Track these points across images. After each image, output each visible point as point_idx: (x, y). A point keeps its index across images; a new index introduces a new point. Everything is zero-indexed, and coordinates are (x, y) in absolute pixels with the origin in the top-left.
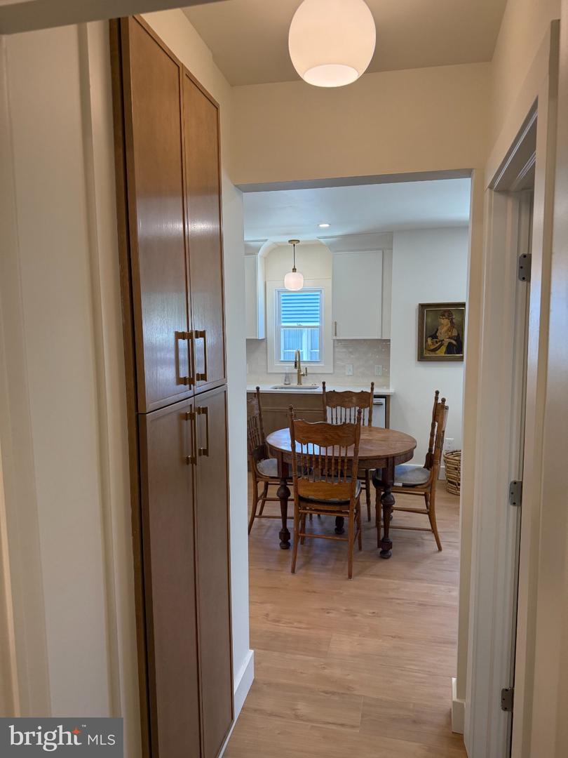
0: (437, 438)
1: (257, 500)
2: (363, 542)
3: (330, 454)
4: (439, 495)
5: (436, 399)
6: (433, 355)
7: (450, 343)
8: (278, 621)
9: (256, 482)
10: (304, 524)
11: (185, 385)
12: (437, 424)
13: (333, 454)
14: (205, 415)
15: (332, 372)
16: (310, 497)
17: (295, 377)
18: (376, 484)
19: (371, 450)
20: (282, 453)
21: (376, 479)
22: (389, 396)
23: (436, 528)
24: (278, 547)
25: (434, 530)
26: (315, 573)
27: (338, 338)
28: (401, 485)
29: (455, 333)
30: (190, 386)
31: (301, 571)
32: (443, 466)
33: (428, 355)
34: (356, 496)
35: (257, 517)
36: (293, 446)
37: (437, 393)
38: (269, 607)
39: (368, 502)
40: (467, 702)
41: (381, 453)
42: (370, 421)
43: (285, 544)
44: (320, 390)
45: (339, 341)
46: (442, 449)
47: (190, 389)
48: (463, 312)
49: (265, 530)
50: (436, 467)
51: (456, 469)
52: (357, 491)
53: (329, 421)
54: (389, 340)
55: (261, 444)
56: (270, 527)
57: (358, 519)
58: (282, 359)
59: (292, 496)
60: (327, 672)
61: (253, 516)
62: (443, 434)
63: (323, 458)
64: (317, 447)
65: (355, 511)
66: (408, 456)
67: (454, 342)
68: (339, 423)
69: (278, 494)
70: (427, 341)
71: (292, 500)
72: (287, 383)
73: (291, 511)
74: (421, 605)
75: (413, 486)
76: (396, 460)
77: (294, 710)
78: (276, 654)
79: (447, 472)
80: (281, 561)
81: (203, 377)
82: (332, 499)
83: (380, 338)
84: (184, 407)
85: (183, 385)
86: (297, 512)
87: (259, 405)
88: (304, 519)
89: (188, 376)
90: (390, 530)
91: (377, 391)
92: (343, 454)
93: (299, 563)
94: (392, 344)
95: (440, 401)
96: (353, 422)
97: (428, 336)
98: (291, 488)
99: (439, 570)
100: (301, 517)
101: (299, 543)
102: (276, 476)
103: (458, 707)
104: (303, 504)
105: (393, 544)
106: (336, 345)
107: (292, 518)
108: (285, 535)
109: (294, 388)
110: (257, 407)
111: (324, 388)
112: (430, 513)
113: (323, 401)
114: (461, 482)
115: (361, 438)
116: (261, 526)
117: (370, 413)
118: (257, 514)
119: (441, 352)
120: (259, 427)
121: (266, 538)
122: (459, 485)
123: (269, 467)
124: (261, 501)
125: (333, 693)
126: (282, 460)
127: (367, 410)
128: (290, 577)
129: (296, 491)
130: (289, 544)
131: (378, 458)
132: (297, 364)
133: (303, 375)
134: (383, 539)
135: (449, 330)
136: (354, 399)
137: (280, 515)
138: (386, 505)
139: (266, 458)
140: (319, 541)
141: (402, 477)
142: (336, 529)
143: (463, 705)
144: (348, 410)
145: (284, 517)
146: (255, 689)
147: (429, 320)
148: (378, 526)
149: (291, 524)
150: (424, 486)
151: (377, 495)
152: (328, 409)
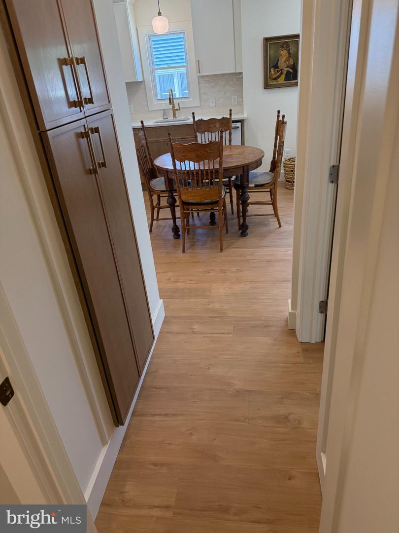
0: (279, 148)
1: (153, 209)
2: (229, 228)
3: (202, 168)
4: (280, 192)
5: (278, 117)
6: (275, 82)
7: (288, 72)
8: (177, 282)
9: (151, 196)
10: (188, 222)
11: (76, 107)
12: (278, 136)
13: (204, 168)
14: (98, 134)
15: (199, 105)
16: (190, 201)
17: (171, 112)
18: (237, 187)
19: (232, 162)
20: (167, 171)
21: (236, 184)
22: (243, 120)
23: (277, 213)
24: (172, 238)
25: (276, 214)
26: (199, 251)
27: (202, 74)
28: (254, 185)
29: (291, 63)
30: (80, 108)
31: (189, 251)
32: (282, 171)
33: (271, 83)
34: (223, 197)
35: (155, 220)
36: (174, 165)
37: (279, 112)
38: (170, 274)
39: (231, 201)
40: (298, 312)
41: (239, 164)
42: (230, 141)
43: (176, 234)
44: (191, 121)
45: (202, 77)
46: (282, 155)
47: (81, 111)
48: (297, 43)
49: (161, 229)
50: (278, 169)
51: (292, 171)
52: (223, 193)
53: (200, 142)
54: (241, 73)
55: (151, 167)
56: (165, 226)
57: (225, 213)
58: (159, 98)
59: (178, 203)
60: (210, 306)
61: (153, 220)
62: (283, 144)
63: (197, 171)
64: (192, 163)
65: (222, 208)
66: (258, 163)
67: (291, 70)
68: (207, 142)
69: (167, 202)
70: (270, 71)
71: (178, 206)
72: (165, 118)
73: (178, 214)
74: (268, 261)
75: (262, 185)
76: (249, 168)
77: (192, 329)
78: (177, 300)
79: (286, 174)
80: (175, 246)
81: (90, 101)
82: (205, 201)
83: (234, 72)
84: (78, 127)
85: (74, 108)
86: (183, 213)
87: (145, 137)
88: (188, 217)
89: (76, 100)
90: (247, 217)
91: (234, 117)
92: (211, 167)
93: (187, 246)
94: (244, 76)
95: (281, 118)
96: (217, 140)
97: (271, 66)
98: (177, 198)
99: (279, 239)
100: (186, 216)
101: (186, 234)
102: (165, 189)
103: (292, 315)
104: (186, 207)
105: (249, 227)
106: (200, 82)
107: (179, 218)
108: (176, 229)
109: (171, 121)
110: (143, 138)
111: (194, 118)
112: (274, 203)
113: (194, 129)
114: (295, 180)
115: (224, 154)
116: (159, 226)
117: (230, 135)
118: (155, 217)
119: (281, 80)
120: (147, 154)
121: (163, 233)
122: (294, 182)
123: (159, 183)
124: (156, 210)
125: (215, 317)
126: (168, 177)
127: (228, 132)
128: (182, 255)
129: (180, 198)
130: (179, 235)
131: (237, 167)
132: (171, 101)
133: (177, 110)
134: (242, 224)
135: (287, 60)
136: (218, 125)
137: (171, 217)
138: (243, 201)
139: (156, 177)
140: (200, 231)
141: (254, 180)
142: (210, 222)
143: (295, 313)
144: (213, 134)
145: (174, 218)
146: (166, 321)
147: (272, 52)
148: (239, 217)
149: (179, 223)
150: (270, 184)
151: (237, 195)
152: (199, 135)
